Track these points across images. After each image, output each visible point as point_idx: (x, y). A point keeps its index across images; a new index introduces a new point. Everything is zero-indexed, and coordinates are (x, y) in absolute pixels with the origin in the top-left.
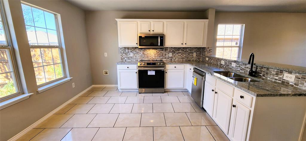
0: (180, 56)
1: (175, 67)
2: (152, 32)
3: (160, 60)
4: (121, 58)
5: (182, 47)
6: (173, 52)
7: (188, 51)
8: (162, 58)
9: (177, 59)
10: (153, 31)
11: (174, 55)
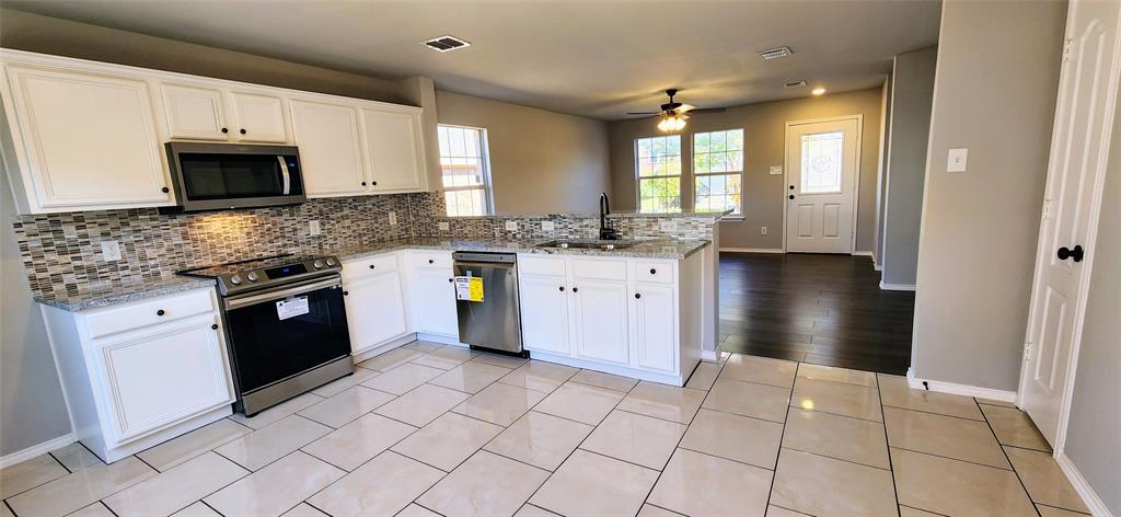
0: (349, 227)
1: (372, 267)
2: (235, 138)
3: (275, 254)
4: (32, 278)
5: (349, 198)
6: (323, 217)
7: (371, 210)
8: (285, 245)
9: (340, 241)
10: (243, 132)
11: (327, 226)
